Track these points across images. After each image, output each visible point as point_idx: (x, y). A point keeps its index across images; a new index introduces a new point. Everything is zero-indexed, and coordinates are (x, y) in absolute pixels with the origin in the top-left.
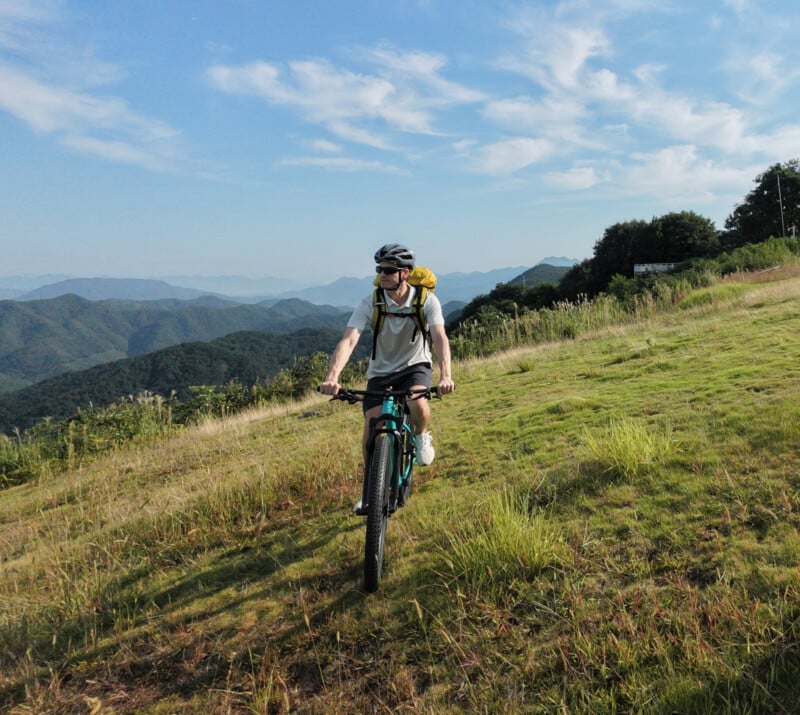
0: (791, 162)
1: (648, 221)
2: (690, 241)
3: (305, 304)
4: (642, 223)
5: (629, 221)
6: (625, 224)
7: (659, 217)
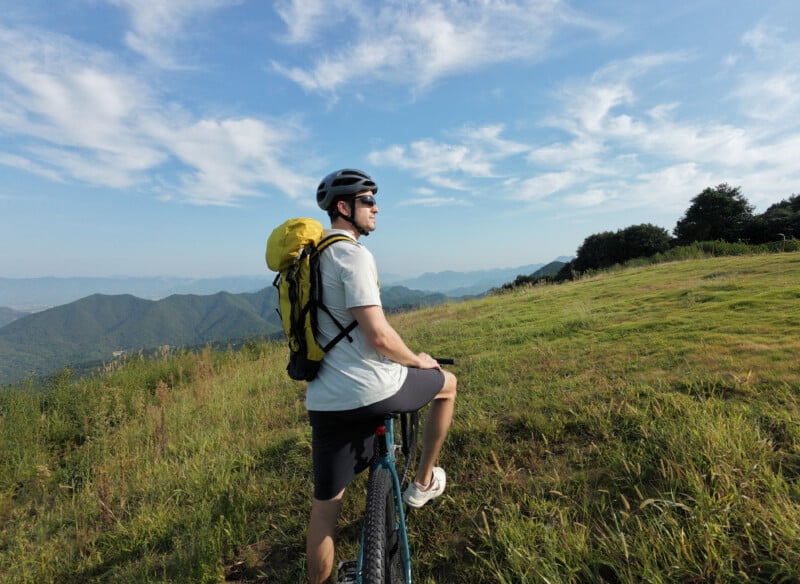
0: (721, 186)
1: (615, 232)
2: (646, 245)
3: (405, 289)
4: (611, 233)
5: (601, 233)
6: (599, 235)
7: (623, 229)
